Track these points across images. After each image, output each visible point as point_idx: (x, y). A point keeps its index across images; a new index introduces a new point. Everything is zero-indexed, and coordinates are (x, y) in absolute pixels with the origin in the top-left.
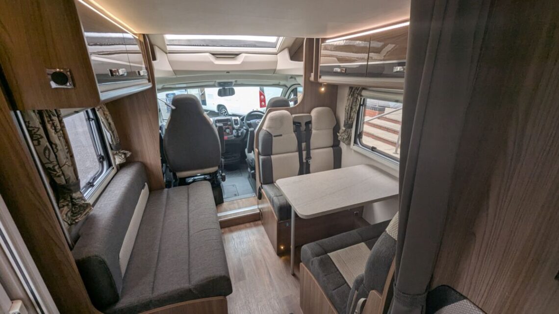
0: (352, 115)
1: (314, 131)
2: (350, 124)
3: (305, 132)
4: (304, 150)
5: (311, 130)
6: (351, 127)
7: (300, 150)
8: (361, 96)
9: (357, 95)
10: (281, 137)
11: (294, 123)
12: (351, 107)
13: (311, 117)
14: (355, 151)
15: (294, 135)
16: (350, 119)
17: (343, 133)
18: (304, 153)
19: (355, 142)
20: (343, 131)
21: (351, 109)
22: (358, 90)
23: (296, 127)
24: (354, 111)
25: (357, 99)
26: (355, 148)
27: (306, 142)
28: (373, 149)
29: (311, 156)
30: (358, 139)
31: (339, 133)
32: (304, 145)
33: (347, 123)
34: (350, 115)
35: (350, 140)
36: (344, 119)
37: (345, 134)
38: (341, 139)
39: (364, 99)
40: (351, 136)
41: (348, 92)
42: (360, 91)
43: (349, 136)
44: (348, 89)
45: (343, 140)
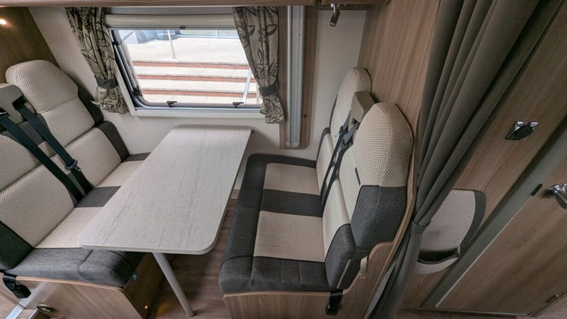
1: (46, 115)
2: (111, 80)
3: (26, 123)
4: (52, 156)
5: (36, 114)
6: (115, 83)
7: (43, 160)
8: (108, 27)
9: (98, 25)
12: (99, 50)
13: (14, 88)
14: (141, 117)
16: (106, 71)
17: (105, 98)
18: (56, 160)
19: (136, 105)
20: (103, 96)
21: (101, 54)
22: (95, 16)
24: (109, 57)
25: (103, 33)
26: (140, 112)
27: (44, 140)
28: (171, 104)
29: (73, 158)
30: (136, 99)
31: (93, 100)
32: (43, 147)
33: (105, 78)
34: (105, 66)
35: (125, 105)
36: (94, 75)
37: (111, 99)
38: (107, 109)
39: (112, 32)
40: (123, 98)
41: (70, 21)
42: (103, 17)
43: (119, 99)
44: (69, 17)
45: (112, 109)
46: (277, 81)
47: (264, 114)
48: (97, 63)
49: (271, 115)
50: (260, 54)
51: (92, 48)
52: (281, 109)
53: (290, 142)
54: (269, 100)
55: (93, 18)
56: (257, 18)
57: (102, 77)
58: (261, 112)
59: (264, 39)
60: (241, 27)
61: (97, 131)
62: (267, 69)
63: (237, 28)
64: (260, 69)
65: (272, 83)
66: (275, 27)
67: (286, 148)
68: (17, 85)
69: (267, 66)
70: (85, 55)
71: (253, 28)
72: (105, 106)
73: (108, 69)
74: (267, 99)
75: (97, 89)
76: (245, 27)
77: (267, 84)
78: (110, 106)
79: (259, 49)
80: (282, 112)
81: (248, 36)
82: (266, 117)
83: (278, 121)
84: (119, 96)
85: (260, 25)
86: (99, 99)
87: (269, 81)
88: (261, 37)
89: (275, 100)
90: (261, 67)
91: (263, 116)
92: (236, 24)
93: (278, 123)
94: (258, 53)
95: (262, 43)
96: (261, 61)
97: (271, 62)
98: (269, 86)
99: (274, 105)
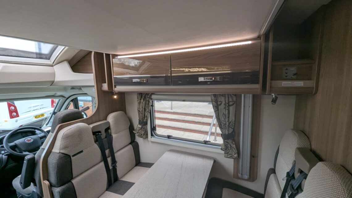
0: (146, 115)
1: (114, 136)
2: (145, 122)
3: (106, 139)
4: (109, 157)
5: (111, 135)
6: (146, 124)
7: (104, 159)
8: (151, 99)
9: (148, 98)
10: (82, 154)
11: (94, 133)
12: (145, 109)
13: (108, 123)
14: (152, 142)
15: (96, 146)
16: (144, 118)
17: (139, 130)
18: (109, 160)
19: (152, 135)
20: (139, 129)
21: (145, 110)
22: (148, 95)
23: (96, 137)
24: (148, 111)
25: (149, 101)
26: (153, 139)
27: (109, 148)
28: (169, 137)
29: (116, 160)
30: (153, 132)
31: (134, 130)
32: (107, 152)
33: (143, 121)
34: (144, 115)
35: (147, 134)
36: (138, 119)
37: (142, 131)
38: (139, 136)
39: (152, 101)
40: (147, 131)
41: (138, 97)
42: (151, 96)
43: (145, 131)
44: (138, 95)
45: (141, 136)
46: (234, 131)
47: (223, 150)
48: (142, 114)
49: (228, 152)
50: (224, 116)
51: (142, 107)
52: (236, 149)
53: (242, 174)
54: (228, 142)
55: (147, 96)
56: (224, 98)
57: (142, 120)
58: (222, 149)
59: (227, 108)
60: (215, 102)
61: (130, 146)
62: (227, 124)
63: (212, 102)
64: (223, 123)
65: (230, 132)
66: (234, 102)
67: (238, 178)
68: (109, 121)
69: (228, 122)
70: (138, 110)
71: (221, 102)
72: (138, 134)
73: (145, 117)
74: (226, 142)
75: (138, 125)
76: (216, 102)
77: (227, 133)
78: (140, 134)
79: (223, 113)
80: (236, 152)
81: (218, 106)
82: (225, 153)
83: (233, 157)
84: (146, 130)
85: (225, 101)
86: (137, 130)
87: (228, 131)
88: (225, 107)
89: (232, 143)
90: (224, 122)
91: (223, 152)
92: (212, 100)
93: (233, 158)
94: (223, 115)
95: (226, 110)
96: (224, 119)
97: (230, 120)
98: (228, 134)
99: (231, 146)
